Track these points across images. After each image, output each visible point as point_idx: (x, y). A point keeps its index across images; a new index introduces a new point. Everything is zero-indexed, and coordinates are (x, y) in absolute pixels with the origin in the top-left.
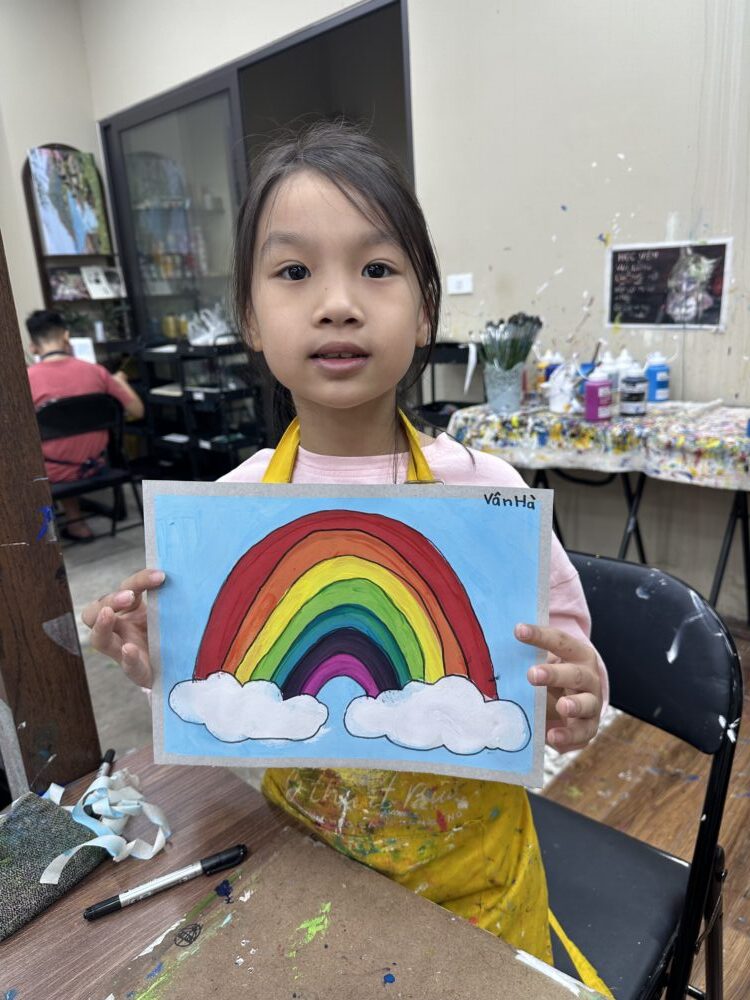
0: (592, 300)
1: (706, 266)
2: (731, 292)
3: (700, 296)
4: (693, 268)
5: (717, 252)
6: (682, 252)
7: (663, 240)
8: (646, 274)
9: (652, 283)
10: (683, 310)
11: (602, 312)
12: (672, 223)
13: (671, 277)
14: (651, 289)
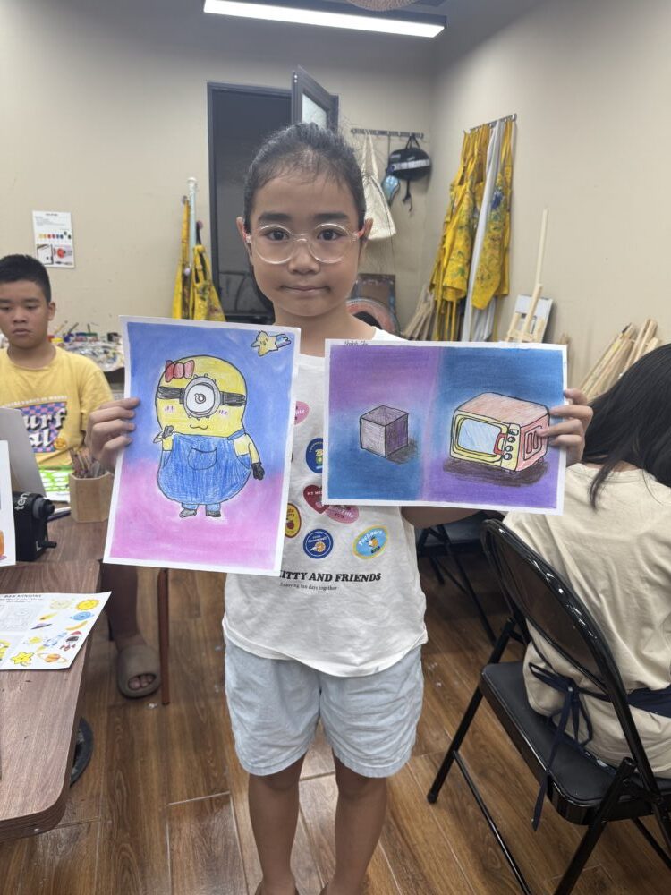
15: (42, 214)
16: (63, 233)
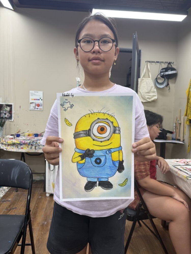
1: (8, 109)
2: (14, 114)
3: (8, 114)
4: (6, 108)
5: (10, 106)
6: (3, 105)
13: (1, 110)
15: (33, 92)
16: (40, 99)
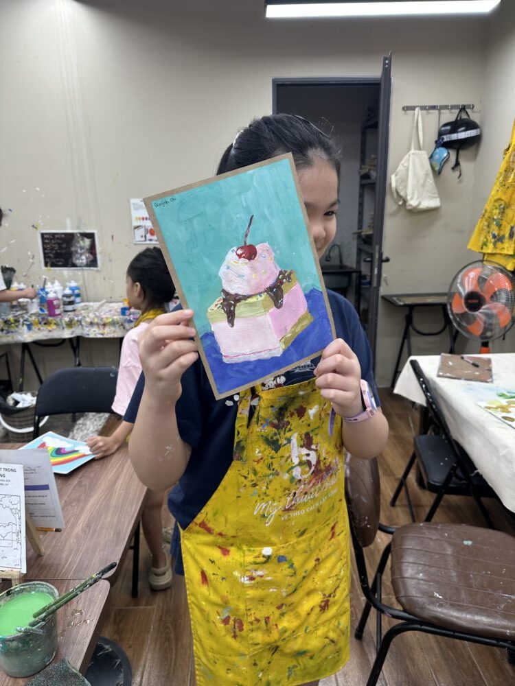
0: (33, 257)
1: (87, 242)
2: (101, 253)
3: (87, 255)
4: (81, 243)
5: (91, 236)
6: (75, 235)
7: (66, 229)
8: (59, 244)
9: (63, 249)
10: (81, 261)
11: (40, 262)
12: (68, 222)
13: (72, 246)
14: (64, 251)
15: (137, 201)
